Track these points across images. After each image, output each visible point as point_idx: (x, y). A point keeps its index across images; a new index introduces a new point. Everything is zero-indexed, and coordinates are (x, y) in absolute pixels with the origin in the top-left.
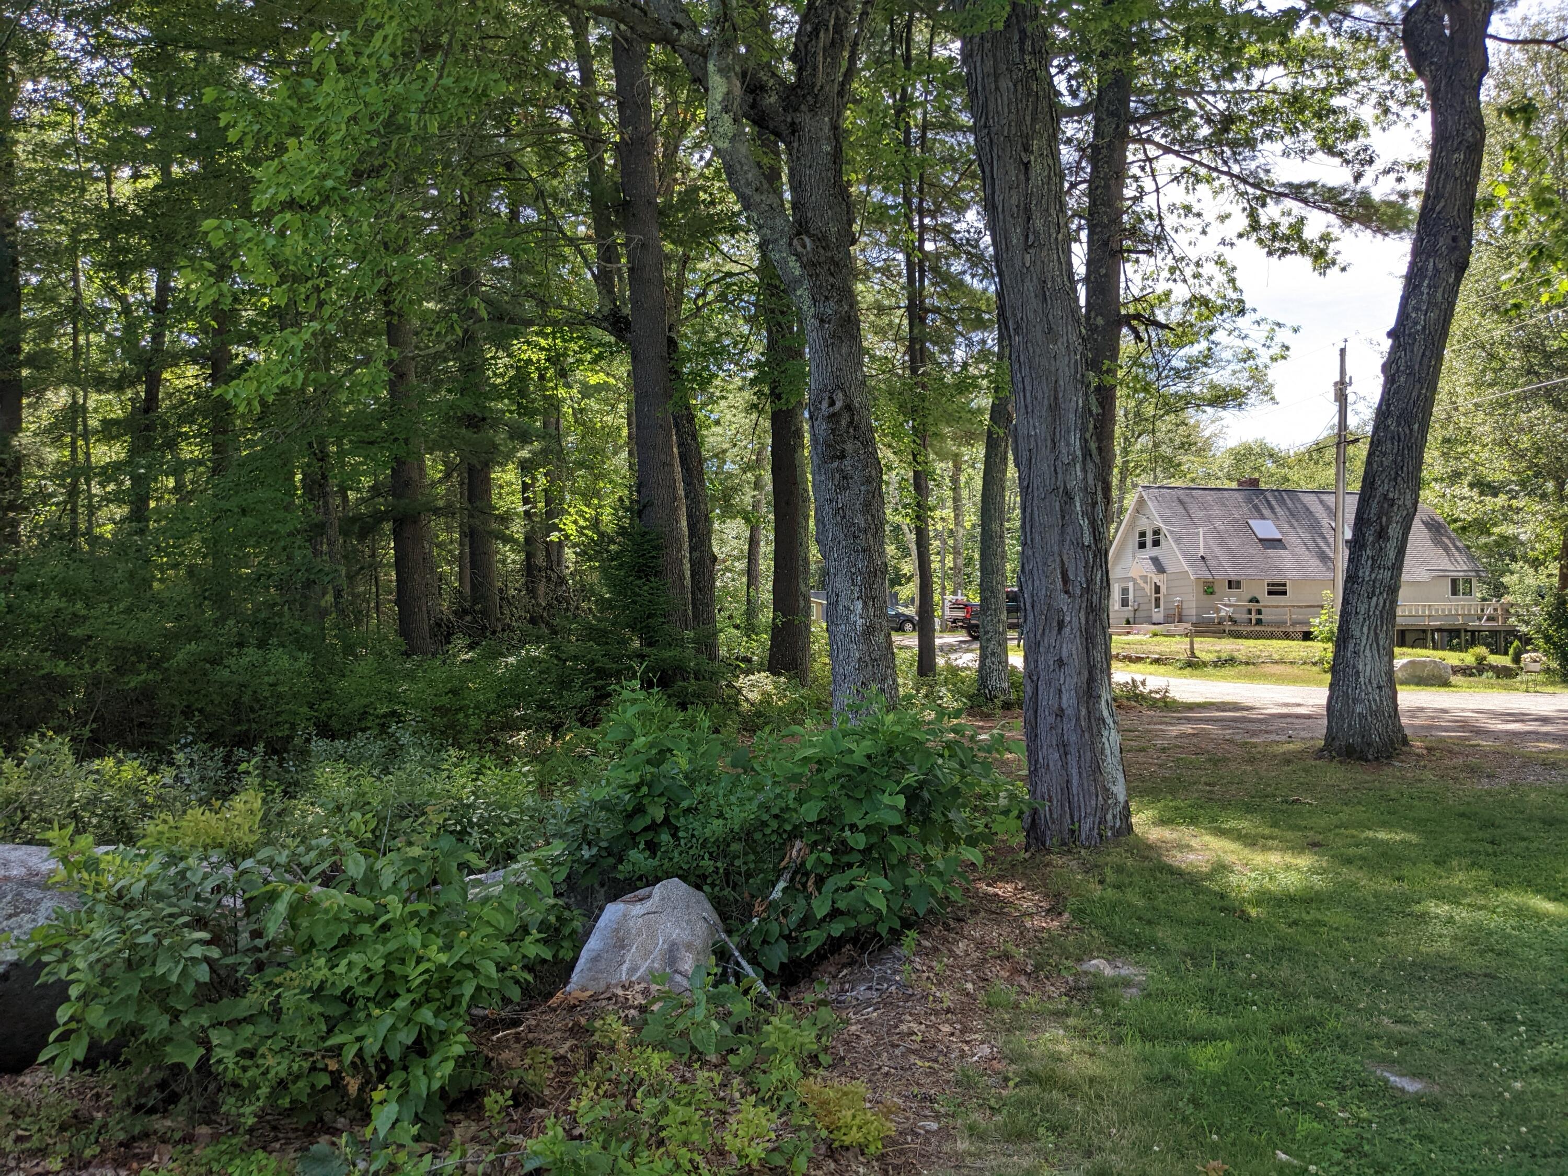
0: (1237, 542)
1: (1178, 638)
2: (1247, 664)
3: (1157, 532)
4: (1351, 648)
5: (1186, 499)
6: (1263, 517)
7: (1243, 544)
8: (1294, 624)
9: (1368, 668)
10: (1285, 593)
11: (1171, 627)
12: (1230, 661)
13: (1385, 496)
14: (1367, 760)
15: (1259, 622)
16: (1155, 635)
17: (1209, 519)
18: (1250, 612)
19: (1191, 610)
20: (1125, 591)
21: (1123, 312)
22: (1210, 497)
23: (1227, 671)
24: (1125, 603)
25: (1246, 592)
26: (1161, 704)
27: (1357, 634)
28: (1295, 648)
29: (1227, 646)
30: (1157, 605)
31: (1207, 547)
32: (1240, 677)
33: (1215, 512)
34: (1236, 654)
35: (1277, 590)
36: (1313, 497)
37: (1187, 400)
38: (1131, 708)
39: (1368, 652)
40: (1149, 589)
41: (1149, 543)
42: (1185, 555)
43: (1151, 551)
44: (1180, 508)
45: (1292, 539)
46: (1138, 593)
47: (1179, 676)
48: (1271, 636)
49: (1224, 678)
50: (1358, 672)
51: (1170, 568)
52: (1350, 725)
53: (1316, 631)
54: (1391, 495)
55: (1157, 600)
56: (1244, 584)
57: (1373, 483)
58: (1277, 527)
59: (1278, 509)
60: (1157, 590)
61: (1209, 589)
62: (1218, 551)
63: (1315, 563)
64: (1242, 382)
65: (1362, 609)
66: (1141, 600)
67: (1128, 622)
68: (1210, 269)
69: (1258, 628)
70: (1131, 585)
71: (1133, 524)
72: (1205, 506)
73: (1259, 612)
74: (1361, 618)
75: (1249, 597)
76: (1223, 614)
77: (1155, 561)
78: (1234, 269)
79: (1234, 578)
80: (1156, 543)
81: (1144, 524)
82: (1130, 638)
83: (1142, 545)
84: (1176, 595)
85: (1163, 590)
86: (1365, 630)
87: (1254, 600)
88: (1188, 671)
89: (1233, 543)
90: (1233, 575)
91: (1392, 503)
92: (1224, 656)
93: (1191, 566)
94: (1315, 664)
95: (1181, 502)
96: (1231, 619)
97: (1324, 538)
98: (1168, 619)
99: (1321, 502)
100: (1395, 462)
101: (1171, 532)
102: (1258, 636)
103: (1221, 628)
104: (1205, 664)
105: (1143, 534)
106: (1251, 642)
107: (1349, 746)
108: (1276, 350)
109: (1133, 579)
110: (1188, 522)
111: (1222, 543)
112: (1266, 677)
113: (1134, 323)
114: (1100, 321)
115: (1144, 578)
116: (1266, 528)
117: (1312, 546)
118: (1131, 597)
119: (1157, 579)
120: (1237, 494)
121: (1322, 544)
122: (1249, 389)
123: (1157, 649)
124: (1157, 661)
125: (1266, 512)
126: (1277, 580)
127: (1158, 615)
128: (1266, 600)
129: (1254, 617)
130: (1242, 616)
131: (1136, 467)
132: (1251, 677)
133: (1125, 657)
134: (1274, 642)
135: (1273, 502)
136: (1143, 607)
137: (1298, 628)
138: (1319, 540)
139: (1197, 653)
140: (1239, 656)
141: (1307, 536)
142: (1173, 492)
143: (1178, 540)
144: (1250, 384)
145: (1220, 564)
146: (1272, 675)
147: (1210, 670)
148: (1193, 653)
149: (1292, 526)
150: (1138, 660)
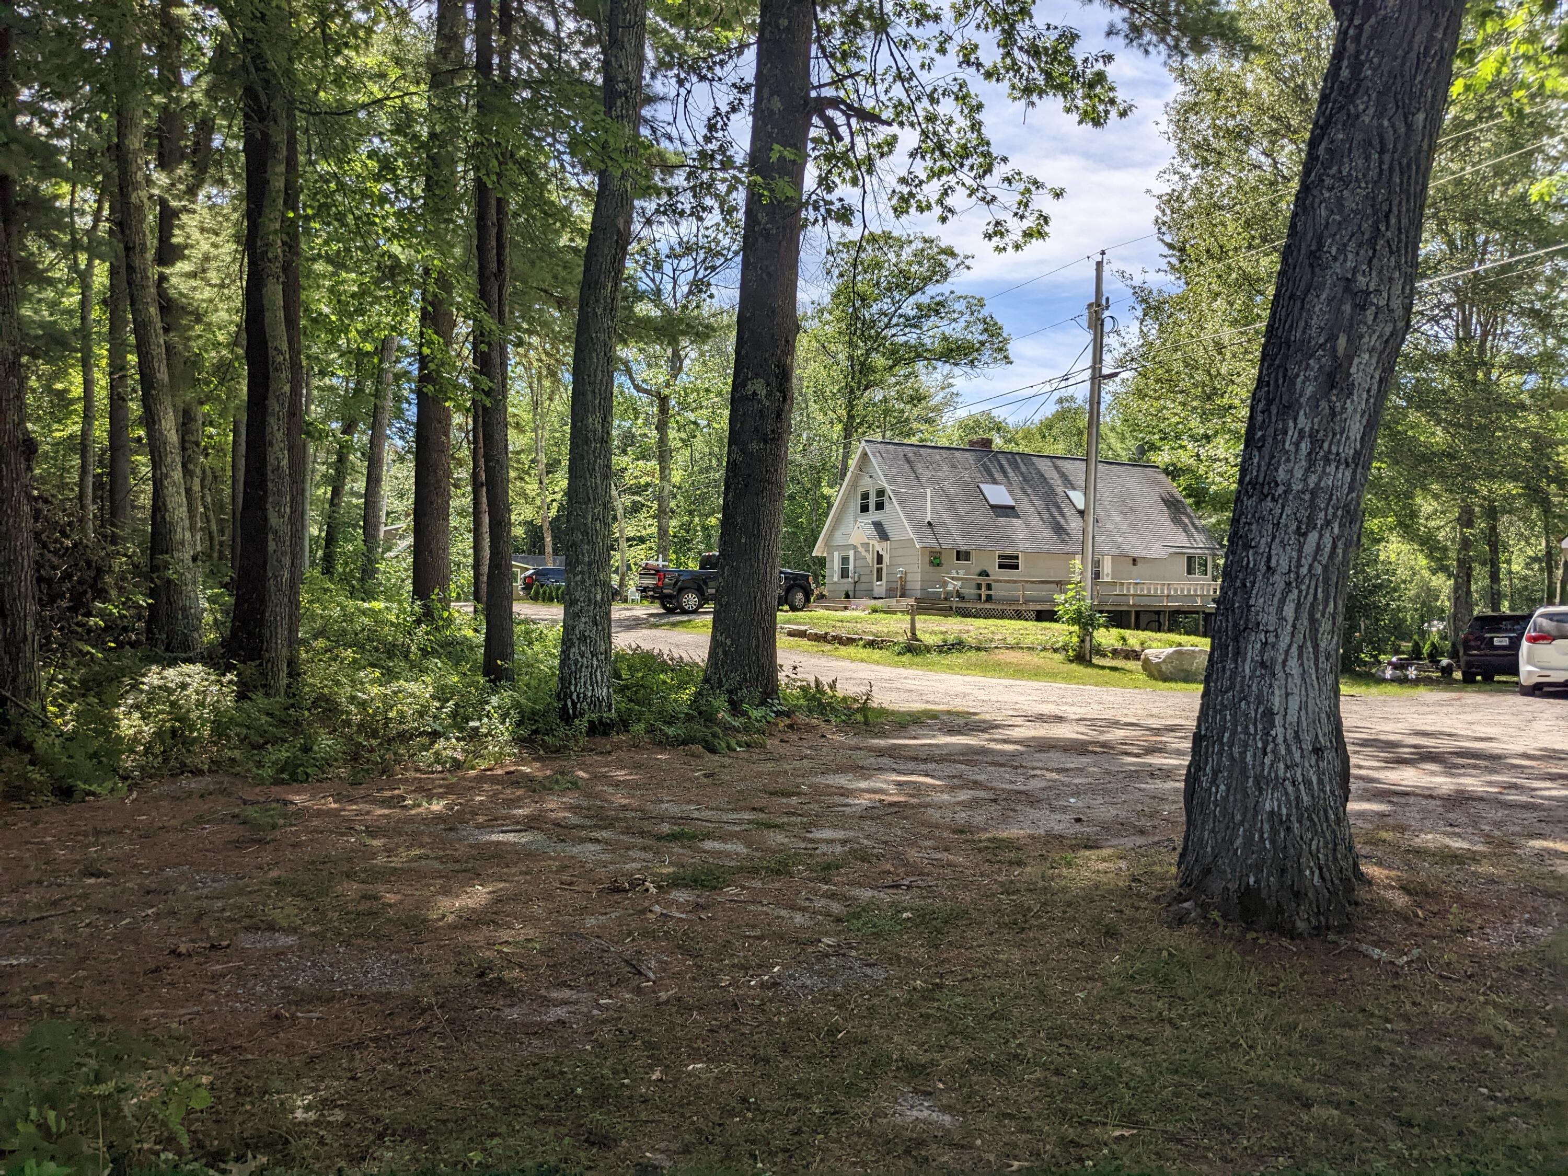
0: (968, 508)
1: (899, 615)
2: (978, 649)
3: (881, 493)
4: (1252, 651)
5: (913, 458)
6: (995, 482)
7: (974, 510)
8: (1026, 602)
9: (1294, 704)
10: (1017, 567)
11: (893, 602)
12: (958, 646)
13: (1348, 282)
14: (1293, 935)
15: (989, 598)
16: (875, 611)
17: (938, 481)
18: (979, 586)
19: (915, 583)
20: (845, 560)
21: (813, 94)
22: (939, 456)
23: (955, 658)
24: (844, 573)
25: (975, 565)
26: (859, 717)
27: (1269, 619)
28: (1033, 631)
29: (954, 626)
30: (879, 578)
31: (935, 512)
32: (969, 667)
33: (945, 473)
34: (965, 636)
35: (1009, 563)
36: (1048, 462)
37: (918, 353)
38: (810, 728)
39: (1293, 663)
40: (870, 559)
41: (872, 506)
42: (910, 520)
43: (874, 515)
44: (906, 466)
45: (1025, 507)
46: (859, 563)
47: (897, 665)
48: (1002, 616)
49: (950, 667)
50: (1269, 714)
51: (894, 535)
52: (1249, 840)
53: (1060, 609)
54: (1362, 280)
55: (879, 571)
56: (973, 556)
57: (1314, 255)
58: (1010, 492)
59: (1011, 474)
60: (880, 559)
61: (935, 559)
62: (946, 517)
63: (1048, 534)
64: (975, 336)
65: (1282, 560)
66: (862, 571)
67: (847, 596)
68: (947, 107)
69: (988, 606)
70: (851, 554)
71: (854, 484)
72: (932, 465)
73: (989, 587)
74: (1279, 580)
75: (978, 570)
76: (950, 588)
77: (878, 526)
78: (980, 107)
79: (963, 548)
80: (880, 506)
81: (867, 484)
82: (847, 614)
83: (865, 509)
84: (900, 565)
85: (886, 559)
86: (1289, 611)
87: (984, 573)
88: (906, 658)
89: (962, 509)
90: (962, 544)
91: (1361, 299)
92: (951, 639)
93: (917, 532)
94: (1056, 651)
95: (908, 461)
96: (959, 595)
97: (1059, 507)
98: (890, 593)
99: (1056, 467)
100: (1371, 199)
101: (896, 493)
102: (988, 615)
103: (948, 604)
104: (928, 649)
105: (865, 496)
106: (981, 622)
107: (1247, 893)
108: (1029, 222)
109: (855, 547)
110: (915, 483)
111: (951, 508)
112: (999, 668)
113: (830, 113)
114: (777, 104)
115: (866, 546)
116: (998, 494)
117: (1046, 516)
118: (851, 566)
119: (879, 546)
120: (967, 455)
121: (1056, 514)
122: (982, 344)
123: (874, 629)
124: (871, 644)
125: (999, 476)
126: (1009, 552)
127: (880, 588)
128: (996, 573)
129: (984, 592)
130: (970, 591)
131: (861, 424)
132: (985, 669)
133: (834, 638)
134: (1006, 622)
135: (1006, 466)
136: (863, 579)
137: (1032, 607)
138: (1054, 510)
139: (919, 634)
140: (970, 639)
141: (1040, 505)
142: (899, 449)
143: (901, 503)
144: (984, 337)
145: (948, 531)
146: (1009, 664)
147: (934, 656)
148: (914, 634)
149: (1025, 493)
150: (850, 641)
